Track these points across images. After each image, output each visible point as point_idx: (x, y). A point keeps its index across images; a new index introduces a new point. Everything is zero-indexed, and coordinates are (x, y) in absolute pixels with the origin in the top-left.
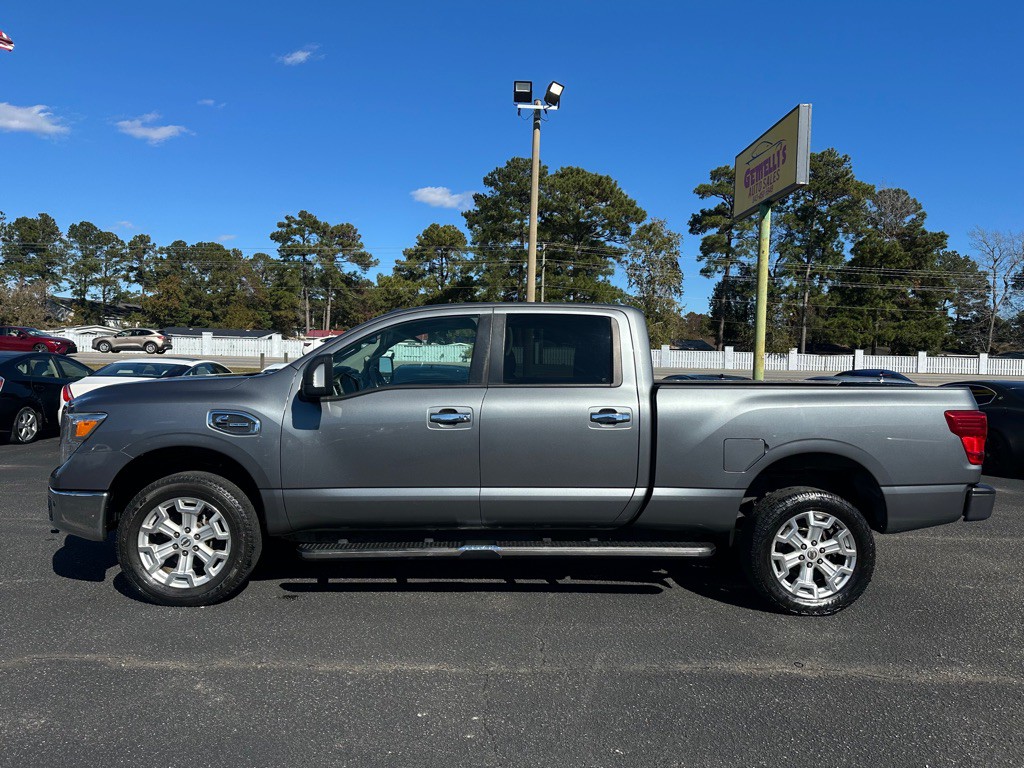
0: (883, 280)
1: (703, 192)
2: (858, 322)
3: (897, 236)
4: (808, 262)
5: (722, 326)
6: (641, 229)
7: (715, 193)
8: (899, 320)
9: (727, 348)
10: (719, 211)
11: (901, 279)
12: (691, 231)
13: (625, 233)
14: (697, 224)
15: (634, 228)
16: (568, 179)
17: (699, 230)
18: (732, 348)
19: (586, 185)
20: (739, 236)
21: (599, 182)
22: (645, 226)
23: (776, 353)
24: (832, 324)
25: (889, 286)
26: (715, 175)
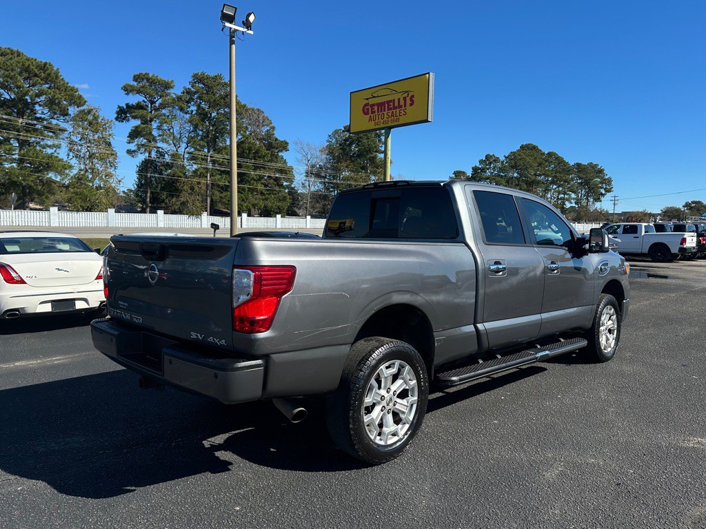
0: (256, 168)
1: (128, 90)
2: (242, 195)
3: (260, 140)
4: (209, 152)
5: (149, 195)
6: (80, 112)
7: (139, 92)
8: (264, 195)
9: (159, 212)
10: (139, 106)
11: (264, 168)
12: (117, 119)
13: (65, 113)
14: (123, 114)
15: (73, 111)
16: (11, 59)
17: (124, 119)
18: (162, 212)
19: (31, 66)
20: (159, 128)
21: (44, 67)
22: (84, 110)
23: (193, 215)
24: (226, 196)
25: (258, 172)
26: (137, 78)
